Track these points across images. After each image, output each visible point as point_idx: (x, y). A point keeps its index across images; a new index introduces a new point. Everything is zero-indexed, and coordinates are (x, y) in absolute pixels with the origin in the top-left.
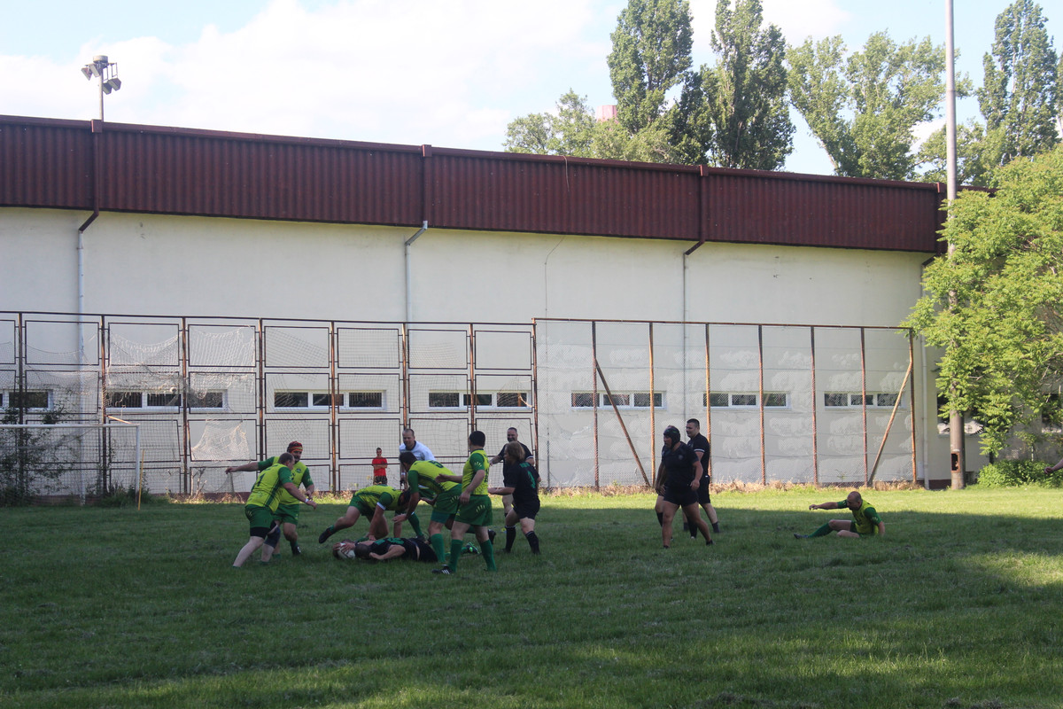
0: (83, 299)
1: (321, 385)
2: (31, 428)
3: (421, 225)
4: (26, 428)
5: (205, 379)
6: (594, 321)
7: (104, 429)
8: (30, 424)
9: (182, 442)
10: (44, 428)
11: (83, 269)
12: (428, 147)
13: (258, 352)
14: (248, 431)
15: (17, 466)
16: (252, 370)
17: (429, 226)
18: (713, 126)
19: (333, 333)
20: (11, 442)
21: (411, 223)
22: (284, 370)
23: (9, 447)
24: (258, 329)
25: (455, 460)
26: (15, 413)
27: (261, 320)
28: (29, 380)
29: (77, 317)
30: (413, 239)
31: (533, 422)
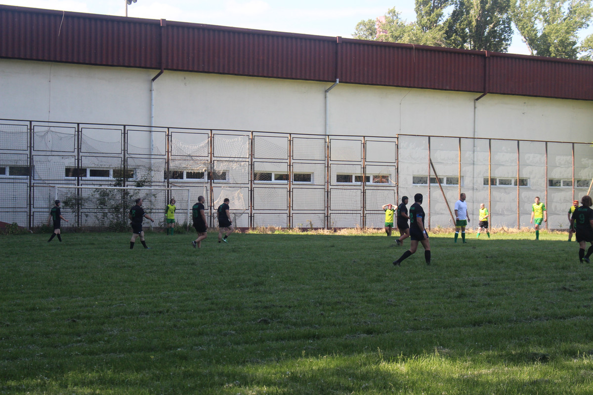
0: (153, 118)
1: (283, 169)
2: (131, 189)
3: (335, 81)
4: (127, 189)
5: (222, 164)
6: (429, 137)
7: (168, 191)
8: (129, 187)
9: (209, 199)
10: (136, 190)
11: (154, 102)
12: (340, 38)
13: (250, 150)
14: (244, 194)
15: (122, 210)
16: (247, 160)
17: (339, 82)
18: (467, 30)
19: (290, 141)
20: (119, 196)
21: (330, 80)
22: (264, 160)
23: (118, 199)
24: (251, 137)
25: (354, 212)
26: (121, 181)
27: (252, 132)
28: (129, 163)
29: (150, 128)
30: (329, 89)
31: (396, 192)
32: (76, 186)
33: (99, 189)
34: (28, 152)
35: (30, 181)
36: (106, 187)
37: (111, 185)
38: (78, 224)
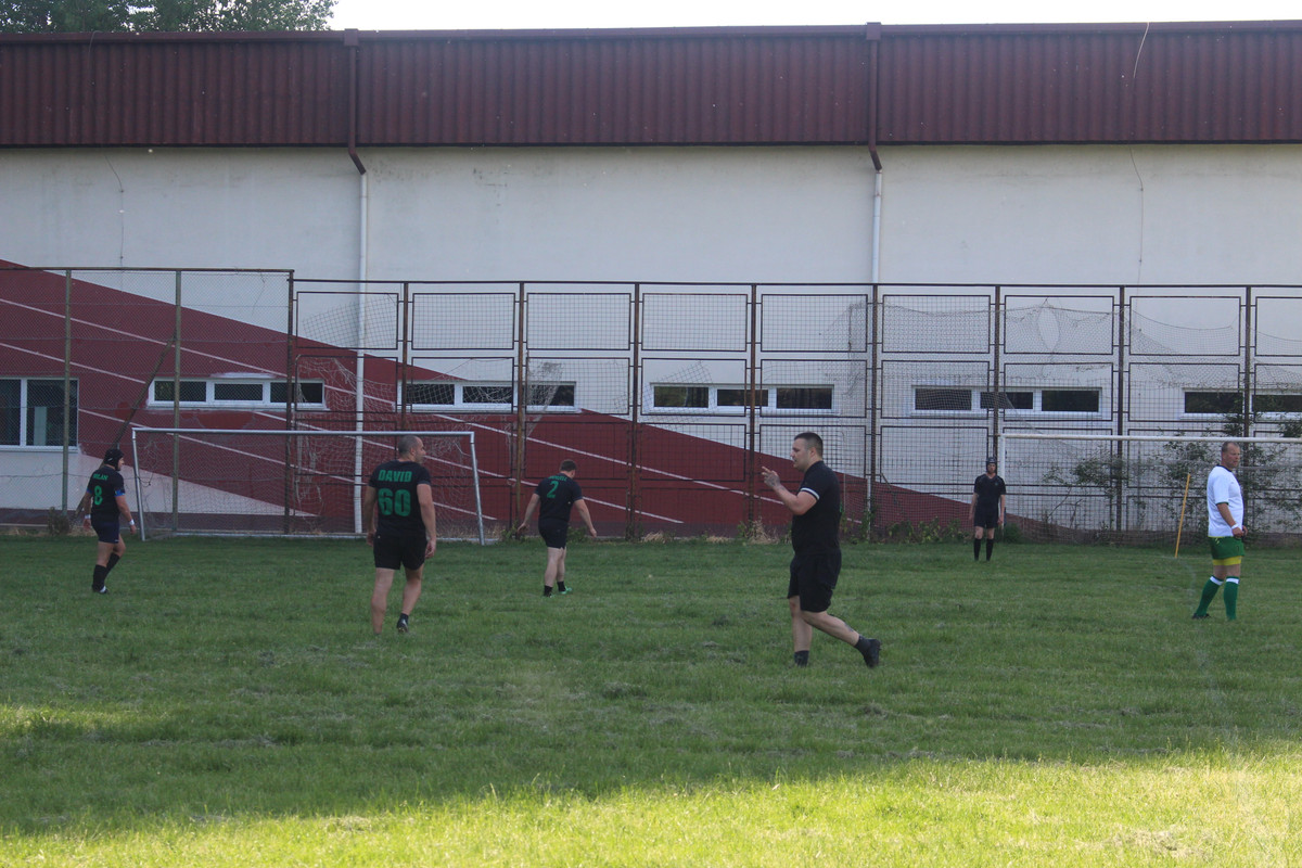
4: (1254, 443)
8: (1261, 437)
10: (1281, 443)
26: (1240, 421)
28: (1259, 377)
32: (1116, 436)
33: (1178, 442)
34: (991, 358)
35: (996, 424)
36: (1197, 437)
37: (1208, 431)
38: (1119, 526)
